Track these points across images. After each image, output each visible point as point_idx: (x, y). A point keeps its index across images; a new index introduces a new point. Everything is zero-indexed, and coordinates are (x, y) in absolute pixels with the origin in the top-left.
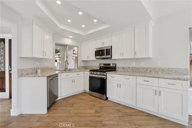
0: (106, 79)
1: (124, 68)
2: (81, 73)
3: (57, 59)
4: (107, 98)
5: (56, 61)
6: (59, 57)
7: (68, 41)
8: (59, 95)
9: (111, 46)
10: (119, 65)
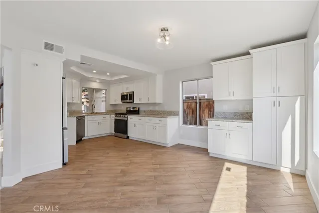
0: (127, 120)
1: (145, 111)
2: (108, 117)
3: (83, 100)
4: (128, 137)
5: (83, 103)
6: (86, 98)
7: (95, 85)
8: (86, 135)
9: (133, 92)
10: (142, 109)
